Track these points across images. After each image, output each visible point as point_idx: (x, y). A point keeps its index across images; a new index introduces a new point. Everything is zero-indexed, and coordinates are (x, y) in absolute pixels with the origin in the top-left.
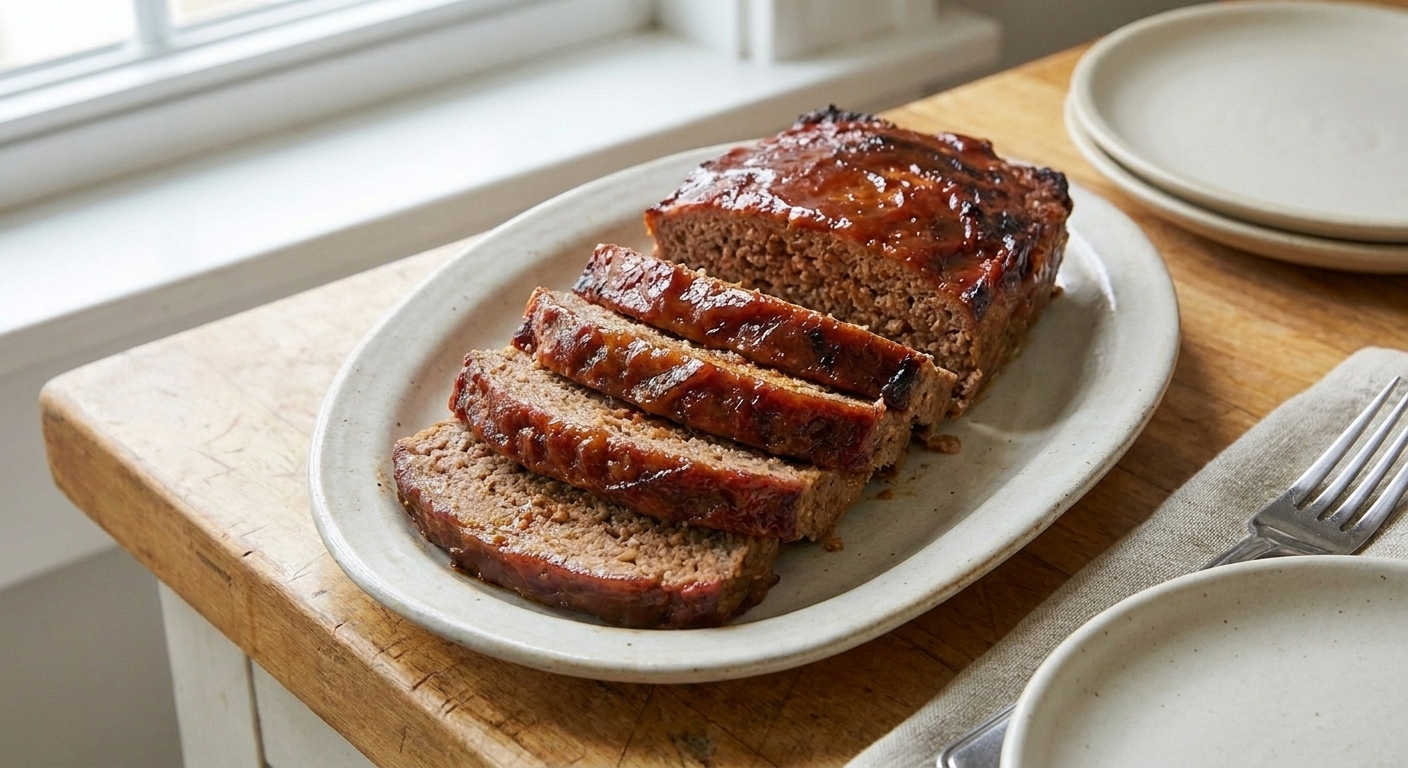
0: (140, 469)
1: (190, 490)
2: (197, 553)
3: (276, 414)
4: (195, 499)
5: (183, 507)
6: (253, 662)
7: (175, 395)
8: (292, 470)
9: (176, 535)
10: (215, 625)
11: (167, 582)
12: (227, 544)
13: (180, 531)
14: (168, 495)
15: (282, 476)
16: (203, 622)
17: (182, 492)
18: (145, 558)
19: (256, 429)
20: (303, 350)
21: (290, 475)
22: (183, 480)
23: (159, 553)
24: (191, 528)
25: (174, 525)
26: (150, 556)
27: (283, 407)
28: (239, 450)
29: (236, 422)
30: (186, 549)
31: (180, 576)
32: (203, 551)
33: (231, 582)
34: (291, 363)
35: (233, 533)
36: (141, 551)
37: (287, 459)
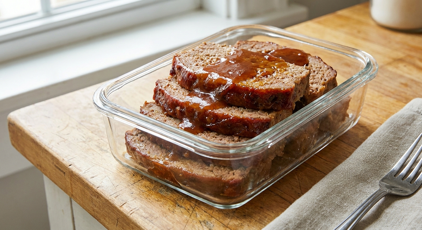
0: (38, 140)
1: (53, 146)
2: (55, 165)
3: (80, 123)
4: (54, 149)
5: (50, 151)
6: (72, 199)
7: (49, 117)
8: (84, 140)
9: (48, 160)
10: (60, 187)
11: (46, 175)
12: (64, 162)
13: (50, 159)
14: (46, 148)
15: (82, 142)
16: (57, 187)
17: (51, 147)
18: (39, 167)
19: (74, 128)
20: (89, 104)
21: (84, 142)
22: (50, 143)
23: (43, 166)
24: (53, 158)
25: (48, 157)
26: (40, 166)
27: (82, 121)
28: (68, 134)
29: (67, 126)
30: (51, 164)
31: (50, 172)
32: (57, 165)
33: (65, 174)
34: (85, 108)
35: (66, 159)
36: (38, 165)
37: (83, 137)
